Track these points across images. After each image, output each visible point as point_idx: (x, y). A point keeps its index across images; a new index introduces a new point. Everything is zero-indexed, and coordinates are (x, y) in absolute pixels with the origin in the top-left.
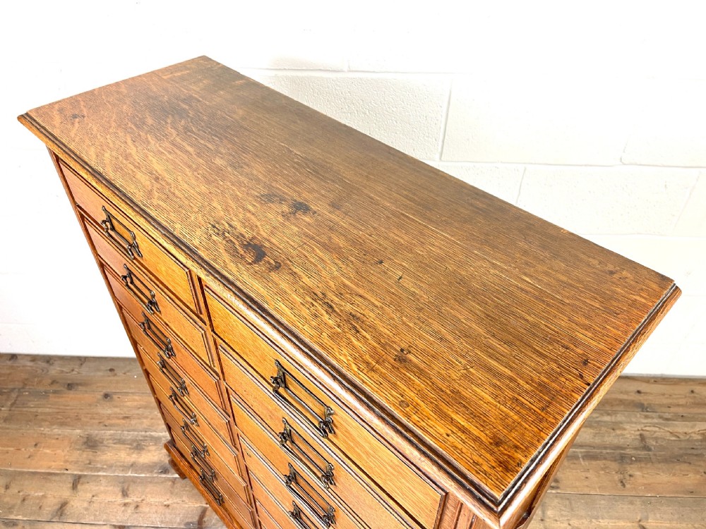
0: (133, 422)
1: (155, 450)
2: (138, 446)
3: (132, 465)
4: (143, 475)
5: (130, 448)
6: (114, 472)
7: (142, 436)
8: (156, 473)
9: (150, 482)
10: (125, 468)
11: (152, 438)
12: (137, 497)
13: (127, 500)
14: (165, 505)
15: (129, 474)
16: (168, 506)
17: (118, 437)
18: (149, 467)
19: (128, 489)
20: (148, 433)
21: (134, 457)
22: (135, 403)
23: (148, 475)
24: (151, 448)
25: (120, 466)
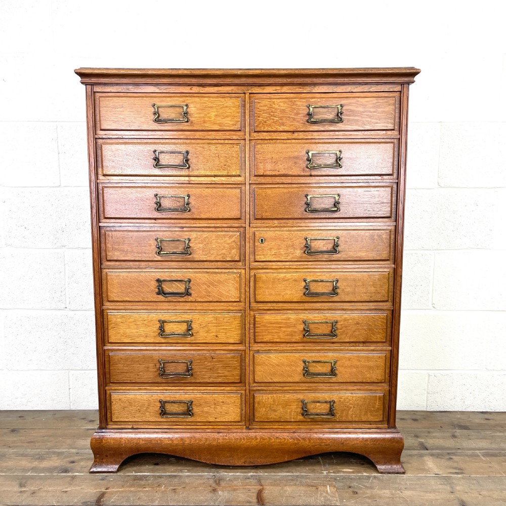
0: (37, 444)
1: (57, 459)
2: (41, 458)
3: (32, 469)
4: (43, 474)
5: (32, 459)
6: (14, 472)
7: (45, 452)
8: (55, 473)
9: (49, 479)
10: (25, 470)
11: (54, 453)
12: (35, 487)
13: (23, 489)
14: (63, 491)
15: (29, 474)
16: (66, 492)
17: (22, 453)
18: (51, 470)
19: (25, 483)
20: (50, 450)
21: (35, 464)
22: (41, 434)
23: (47, 474)
24: (52, 458)
25: (21, 469)
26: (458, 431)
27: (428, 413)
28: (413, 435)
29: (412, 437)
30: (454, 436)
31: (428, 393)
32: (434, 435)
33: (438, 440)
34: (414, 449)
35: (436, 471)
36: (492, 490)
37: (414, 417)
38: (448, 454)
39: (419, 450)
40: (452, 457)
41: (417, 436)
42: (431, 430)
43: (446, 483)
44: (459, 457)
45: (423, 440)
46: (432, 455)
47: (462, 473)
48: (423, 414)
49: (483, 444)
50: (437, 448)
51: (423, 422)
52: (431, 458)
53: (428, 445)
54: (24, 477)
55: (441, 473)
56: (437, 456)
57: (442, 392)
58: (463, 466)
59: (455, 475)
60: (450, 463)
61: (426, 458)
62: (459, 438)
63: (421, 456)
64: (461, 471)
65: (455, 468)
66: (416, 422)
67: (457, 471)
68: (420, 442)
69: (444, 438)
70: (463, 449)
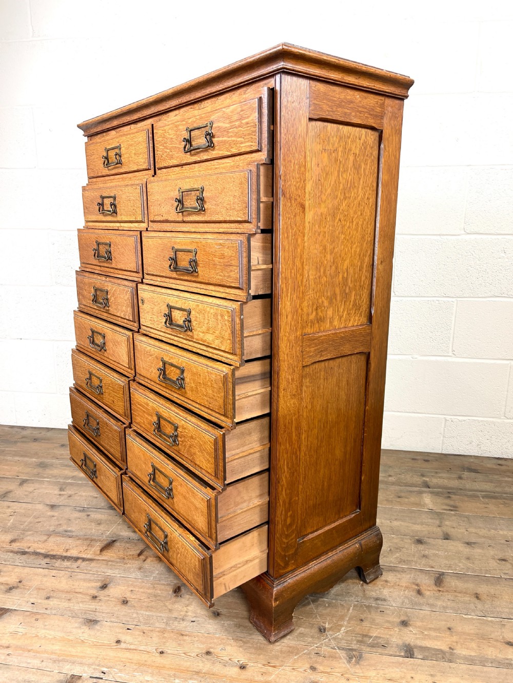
26: (466, 473)
27: (442, 456)
28: (420, 474)
29: (418, 475)
30: (460, 478)
31: (444, 437)
32: (440, 475)
33: (443, 480)
34: (416, 487)
35: (431, 506)
36: (480, 528)
37: (426, 458)
38: (448, 492)
39: (420, 487)
40: (451, 496)
41: (423, 475)
42: (439, 471)
43: (436, 518)
44: (458, 497)
45: (428, 479)
46: (432, 493)
47: (456, 511)
48: (436, 456)
49: (488, 486)
50: (439, 487)
51: (434, 463)
52: (430, 495)
53: (431, 484)
54: (64, 483)
55: (434, 509)
56: (437, 494)
57: (458, 437)
58: (457, 504)
59: (448, 512)
60: (447, 501)
61: (424, 495)
62: (465, 480)
63: (421, 493)
64: (455, 508)
65: (451, 506)
66: (426, 463)
67: (452, 508)
68: (424, 480)
69: (449, 478)
70: (465, 490)
